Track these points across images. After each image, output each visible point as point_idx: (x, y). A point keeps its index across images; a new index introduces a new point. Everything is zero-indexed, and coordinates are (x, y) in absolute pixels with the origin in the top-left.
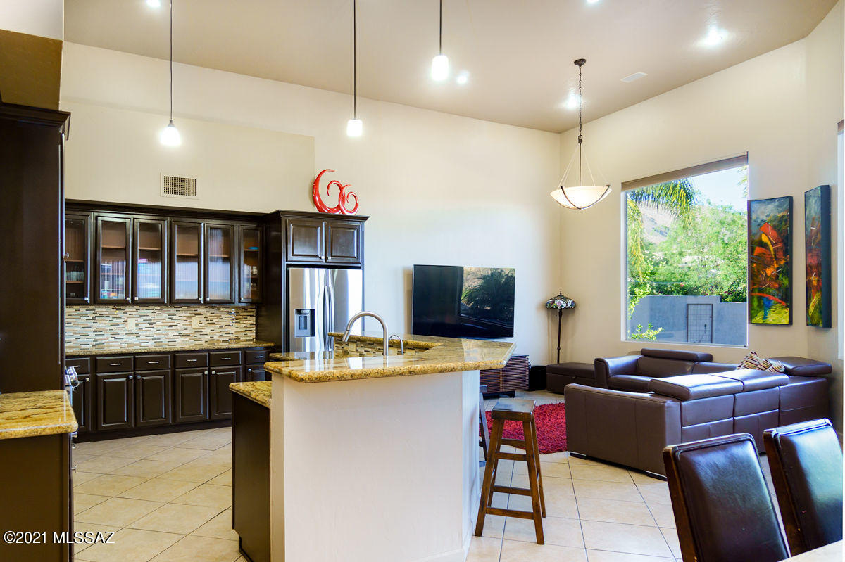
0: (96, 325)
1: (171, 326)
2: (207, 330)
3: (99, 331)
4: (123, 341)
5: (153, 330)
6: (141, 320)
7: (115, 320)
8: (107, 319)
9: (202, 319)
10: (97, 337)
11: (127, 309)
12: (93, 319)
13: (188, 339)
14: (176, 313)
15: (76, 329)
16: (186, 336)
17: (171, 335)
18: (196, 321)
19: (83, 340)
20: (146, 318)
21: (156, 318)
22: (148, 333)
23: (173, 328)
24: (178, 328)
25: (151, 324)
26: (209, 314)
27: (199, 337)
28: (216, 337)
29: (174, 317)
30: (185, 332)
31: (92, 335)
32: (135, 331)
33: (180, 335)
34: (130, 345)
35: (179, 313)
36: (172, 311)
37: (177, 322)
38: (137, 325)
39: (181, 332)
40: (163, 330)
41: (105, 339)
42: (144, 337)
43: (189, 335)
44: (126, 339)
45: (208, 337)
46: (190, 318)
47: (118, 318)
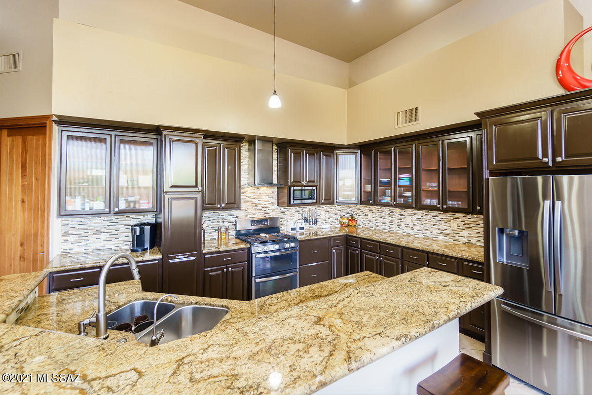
0: (390, 218)
1: (434, 225)
2: (465, 233)
3: (391, 222)
4: (404, 231)
5: (423, 226)
6: (414, 218)
7: (400, 216)
8: (396, 215)
9: (459, 222)
10: (391, 226)
11: (407, 210)
12: (389, 214)
13: (446, 238)
14: (438, 215)
15: (381, 219)
16: (446, 235)
17: (435, 232)
18: (454, 224)
19: (384, 226)
20: (417, 217)
21: (425, 217)
22: (419, 228)
23: (436, 227)
24: (440, 227)
25: (421, 221)
26: (466, 219)
27: (457, 238)
28: (473, 241)
29: (436, 218)
30: (445, 232)
31: (388, 224)
32: (411, 225)
33: (441, 233)
34: (408, 235)
35: (441, 216)
36: (436, 213)
37: (439, 222)
38: (412, 221)
39: (442, 231)
40: (430, 227)
41: (395, 228)
42: (416, 231)
43: (448, 234)
44: (407, 230)
45: (465, 240)
46: (449, 220)
47: (401, 215)
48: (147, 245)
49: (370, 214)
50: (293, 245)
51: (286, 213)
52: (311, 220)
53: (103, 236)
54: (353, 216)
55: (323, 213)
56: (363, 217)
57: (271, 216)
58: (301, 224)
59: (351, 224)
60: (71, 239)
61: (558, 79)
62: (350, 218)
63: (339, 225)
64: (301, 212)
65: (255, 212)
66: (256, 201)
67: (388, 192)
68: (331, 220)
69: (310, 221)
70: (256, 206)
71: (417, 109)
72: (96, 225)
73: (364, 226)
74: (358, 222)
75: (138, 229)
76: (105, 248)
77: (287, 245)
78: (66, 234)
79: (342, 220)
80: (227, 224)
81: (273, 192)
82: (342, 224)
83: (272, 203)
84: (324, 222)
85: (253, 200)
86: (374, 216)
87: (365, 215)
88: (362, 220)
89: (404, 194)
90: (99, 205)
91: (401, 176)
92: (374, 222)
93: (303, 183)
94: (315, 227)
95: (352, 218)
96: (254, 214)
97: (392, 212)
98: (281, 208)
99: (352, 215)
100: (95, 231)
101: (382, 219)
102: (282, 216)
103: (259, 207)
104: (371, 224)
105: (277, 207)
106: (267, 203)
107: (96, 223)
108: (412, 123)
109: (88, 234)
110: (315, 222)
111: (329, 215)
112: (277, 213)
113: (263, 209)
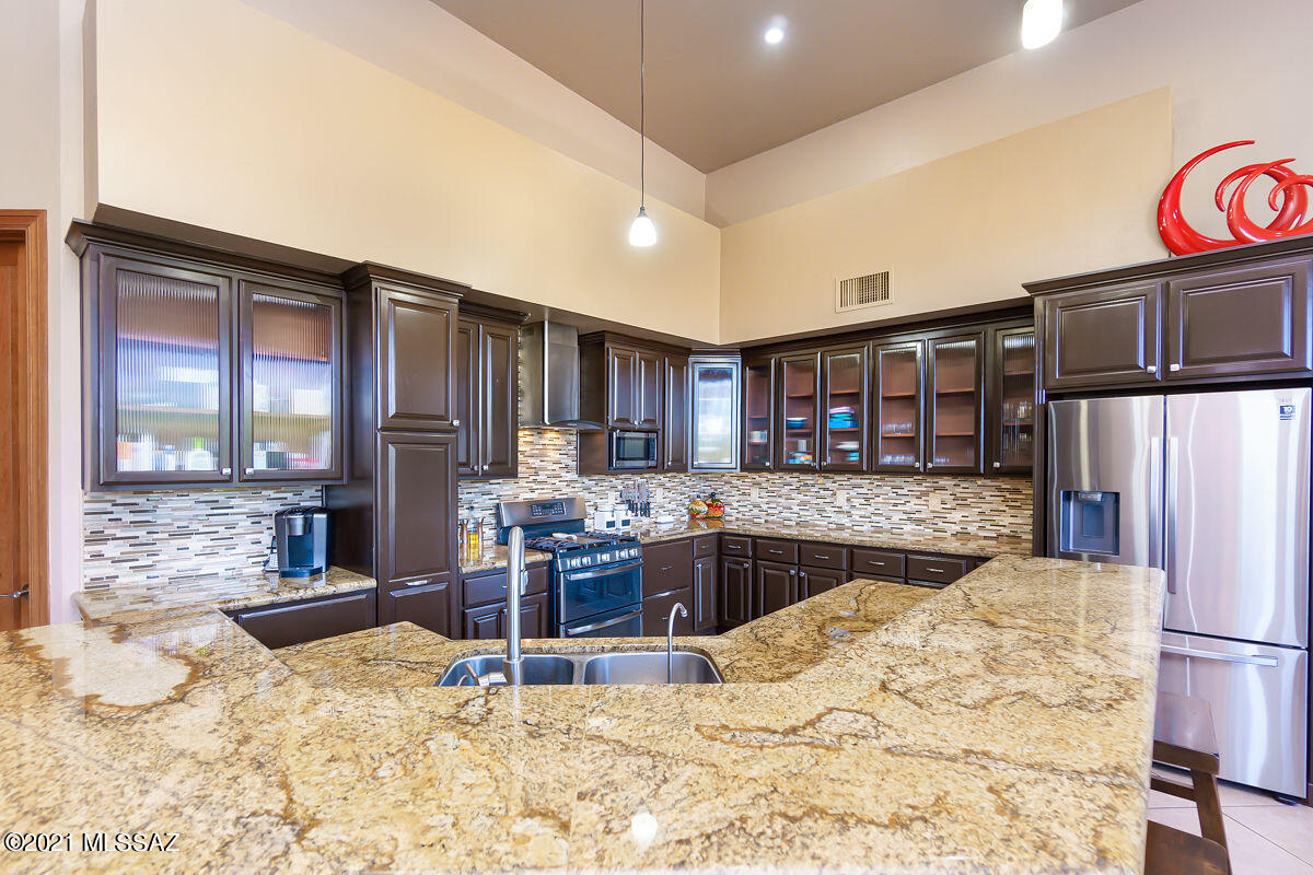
0: (801, 496)
1: (895, 505)
2: (957, 516)
3: (803, 504)
4: (832, 520)
5: (871, 509)
6: (853, 493)
7: (822, 492)
8: (813, 489)
9: (946, 496)
10: (801, 513)
11: (837, 478)
12: (797, 489)
13: (921, 528)
14: (903, 485)
15: (779, 500)
16: (919, 522)
17: (896, 518)
18: (935, 501)
19: (786, 514)
20: (860, 491)
21: (875, 491)
22: (863, 513)
23: (899, 508)
24: (907, 508)
25: (867, 499)
26: (959, 489)
27: (941, 525)
28: (972, 529)
29: (900, 491)
30: (917, 516)
31: (796, 508)
32: (845, 508)
33: (909, 519)
34: (841, 527)
35: (909, 486)
36: (899, 481)
37: (904, 499)
38: (848, 500)
39: (912, 516)
40: (884, 509)
41: (810, 515)
42: (858, 518)
43: (923, 521)
44: (835, 518)
45: (957, 528)
46: (926, 494)
47: (825, 489)
48: (319, 561)
49: (755, 492)
50: (633, 552)
51: (593, 489)
52: (639, 506)
53: (195, 544)
54: (717, 497)
55: (660, 491)
56: (738, 498)
57: (565, 497)
58: (623, 513)
59: (712, 514)
60: (111, 549)
61: (1160, 232)
62: (709, 502)
63: (687, 518)
64: (620, 488)
65: (534, 486)
66: (536, 463)
67: (803, 444)
68: (673, 506)
70: (537, 474)
71: (886, 275)
72: (176, 513)
73: (740, 516)
74: (727, 509)
75: (299, 520)
76: (201, 573)
77: (624, 554)
78: (96, 537)
79: (694, 507)
80: (478, 514)
81: (569, 443)
82: (693, 515)
83: (567, 466)
84: (661, 511)
85: (530, 460)
86: (764, 494)
87: (744, 494)
88: (735, 505)
89: (840, 447)
90: (200, 460)
91: (834, 411)
92: (764, 507)
93: (636, 423)
94: (645, 520)
95: (714, 502)
96: (532, 491)
97: (806, 485)
98: (585, 480)
99: (713, 495)
100: (173, 529)
101: (782, 500)
102: (586, 495)
103: (542, 477)
104: (756, 511)
105: (575, 477)
106: (556, 467)
107: (174, 509)
108: (872, 304)
109: (155, 536)
110: (646, 510)
111: (670, 495)
112: (576, 489)
113: (549, 480)
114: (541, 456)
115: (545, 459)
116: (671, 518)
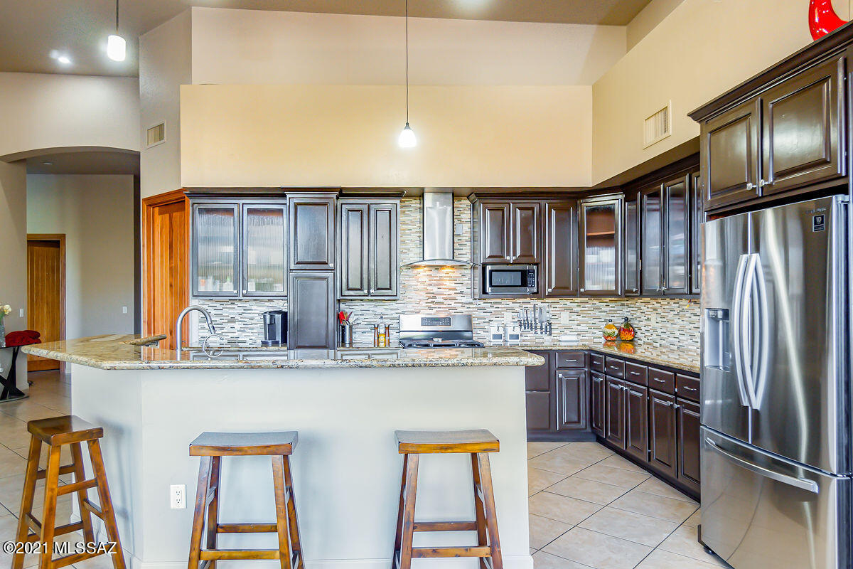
0: (680, 321)
3: (681, 329)
7: (692, 317)
8: (686, 315)
10: (681, 337)
12: (678, 314)
15: (668, 325)
19: (671, 339)
31: (677, 334)
49: (653, 316)
51: (488, 310)
52: (539, 325)
54: (632, 322)
55: (563, 314)
56: (644, 323)
58: (511, 329)
59: (623, 336)
62: (622, 326)
63: (603, 340)
64: (518, 309)
65: (432, 305)
66: (435, 290)
68: (583, 327)
69: (536, 327)
70: (434, 297)
73: (645, 340)
74: (639, 334)
75: (267, 316)
79: (607, 329)
80: (388, 322)
82: (607, 337)
83: (462, 292)
84: (566, 331)
85: (429, 288)
86: (659, 319)
87: (648, 319)
88: (643, 329)
92: (659, 332)
93: (508, 258)
94: (547, 338)
95: (628, 327)
96: (431, 309)
98: (480, 303)
99: (626, 320)
102: (481, 314)
103: (439, 299)
104: (654, 335)
105: (471, 300)
106: (451, 292)
110: (548, 329)
111: (579, 318)
112: (471, 309)
113: (445, 302)
114: (439, 286)
115: (441, 287)
116: (575, 338)
